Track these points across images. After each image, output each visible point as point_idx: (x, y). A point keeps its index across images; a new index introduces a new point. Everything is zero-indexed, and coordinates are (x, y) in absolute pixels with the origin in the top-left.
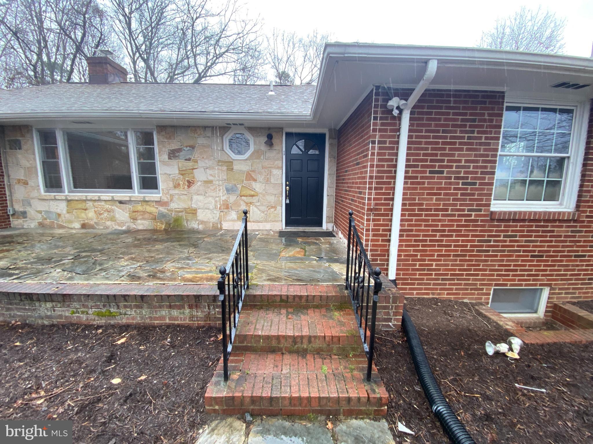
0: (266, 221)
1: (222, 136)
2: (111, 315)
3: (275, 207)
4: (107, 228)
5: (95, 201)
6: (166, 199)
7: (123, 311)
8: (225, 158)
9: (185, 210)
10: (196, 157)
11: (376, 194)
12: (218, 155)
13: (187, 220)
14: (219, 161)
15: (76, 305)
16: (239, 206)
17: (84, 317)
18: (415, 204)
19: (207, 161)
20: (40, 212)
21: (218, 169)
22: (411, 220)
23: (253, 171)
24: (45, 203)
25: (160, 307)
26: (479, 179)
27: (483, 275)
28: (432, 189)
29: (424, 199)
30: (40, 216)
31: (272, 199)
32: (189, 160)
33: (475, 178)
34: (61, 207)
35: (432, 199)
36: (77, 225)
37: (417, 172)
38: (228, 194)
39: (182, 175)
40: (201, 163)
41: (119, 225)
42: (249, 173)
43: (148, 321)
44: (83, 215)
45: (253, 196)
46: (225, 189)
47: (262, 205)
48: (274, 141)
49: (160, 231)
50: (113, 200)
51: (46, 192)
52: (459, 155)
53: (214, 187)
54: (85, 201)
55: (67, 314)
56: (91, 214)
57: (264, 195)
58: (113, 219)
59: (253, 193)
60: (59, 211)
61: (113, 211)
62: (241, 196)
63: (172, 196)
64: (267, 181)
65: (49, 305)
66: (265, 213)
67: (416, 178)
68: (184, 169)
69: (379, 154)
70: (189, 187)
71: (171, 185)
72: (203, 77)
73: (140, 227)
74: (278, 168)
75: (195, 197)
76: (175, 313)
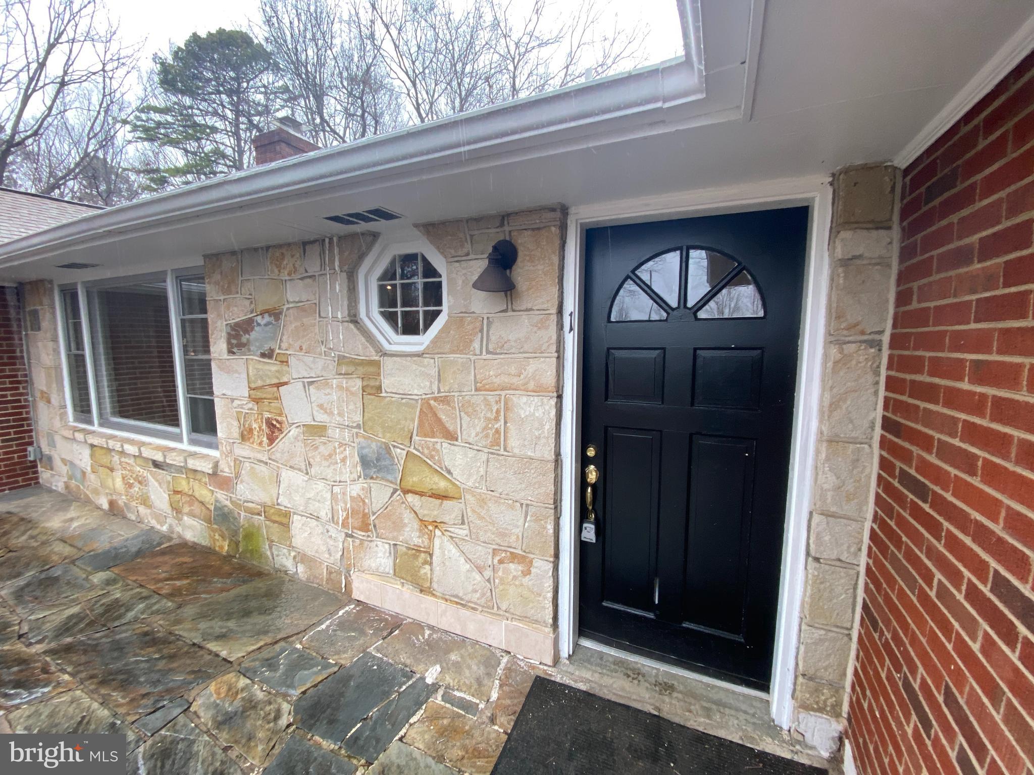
0: (490, 609)
3: (523, 558)
5: (120, 452)
6: (228, 469)
8: (359, 349)
9: (265, 510)
10: (284, 345)
13: (271, 543)
14: (341, 360)
16: (400, 525)
19: (309, 359)
20: (65, 462)
21: (340, 387)
23: (445, 400)
24: (68, 446)
30: (65, 469)
31: (512, 524)
32: (270, 354)
34: (85, 459)
36: (105, 503)
38: (366, 477)
39: (257, 401)
40: (299, 367)
41: (157, 518)
42: (430, 407)
44: (110, 482)
45: (442, 497)
46: (357, 459)
47: (473, 536)
48: (521, 273)
49: (221, 560)
51: (74, 419)
53: (330, 447)
56: (118, 482)
57: (482, 502)
58: (147, 503)
59: (442, 484)
61: (146, 481)
62: (406, 492)
63: (238, 462)
66: (488, 573)
68: (260, 383)
70: (271, 440)
71: (236, 430)
73: (188, 537)
74: (539, 390)
75: (287, 475)
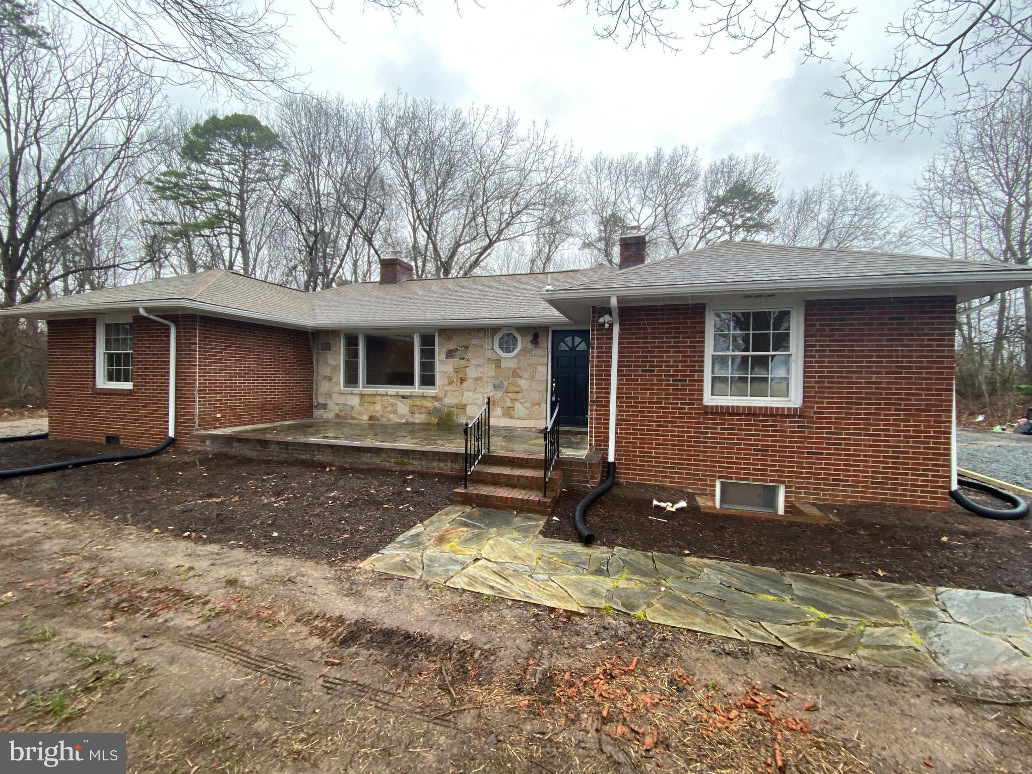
0: (530, 418)
1: (493, 336)
2: (404, 464)
3: (539, 404)
4: (389, 420)
5: (383, 395)
6: (440, 395)
7: (411, 461)
8: (495, 357)
9: (457, 406)
10: (469, 356)
11: (597, 388)
12: (489, 354)
13: (457, 415)
14: (489, 359)
15: (384, 456)
16: (505, 402)
17: (388, 464)
18: (631, 398)
19: (478, 360)
20: (338, 404)
21: (488, 367)
22: (629, 411)
23: (519, 368)
24: (343, 397)
25: (433, 460)
26: (688, 376)
27: (704, 466)
28: (646, 385)
29: (639, 393)
30: (337, 408)
31: (536, 396)
32: (463, 358)
33: (685, 376)
34: (355, 401)
35: (646, 394)
36: (366, 417)
37: (631, 371)
38: (494, 390)
39: (456, 372)
40: (473, 362)
41: (400, 419)
42: (516, 371)
43: (425, 470)
44: (372, 408)
45: (518, 392)
46: (492, 385)
47: (526, 402)
48: (540, 340)
49: (433, 425)
50: (397, 395)
51: (345, 387)
52: (667, 357)
53: (483, 383)
54: (374, 395)
55: (378, 462)
56: (378, 407)
57: (529, 392)
58: (395, 412)
59: (518, 389)
60: (353, 404)
61: (396, 405)
62: (507, 393)
63: (446, 392)
64: (533, 378)
65: (369, 455)
66: (530, 410)
67: (630, 375)
68: (458, 367)
69: (597, 357)
70: (461, 383)
71: (446, 382)
72: (495, 242)
73: (417, 421)
74: (543, 365)
75: (466, 394)
76: (442, 465)
